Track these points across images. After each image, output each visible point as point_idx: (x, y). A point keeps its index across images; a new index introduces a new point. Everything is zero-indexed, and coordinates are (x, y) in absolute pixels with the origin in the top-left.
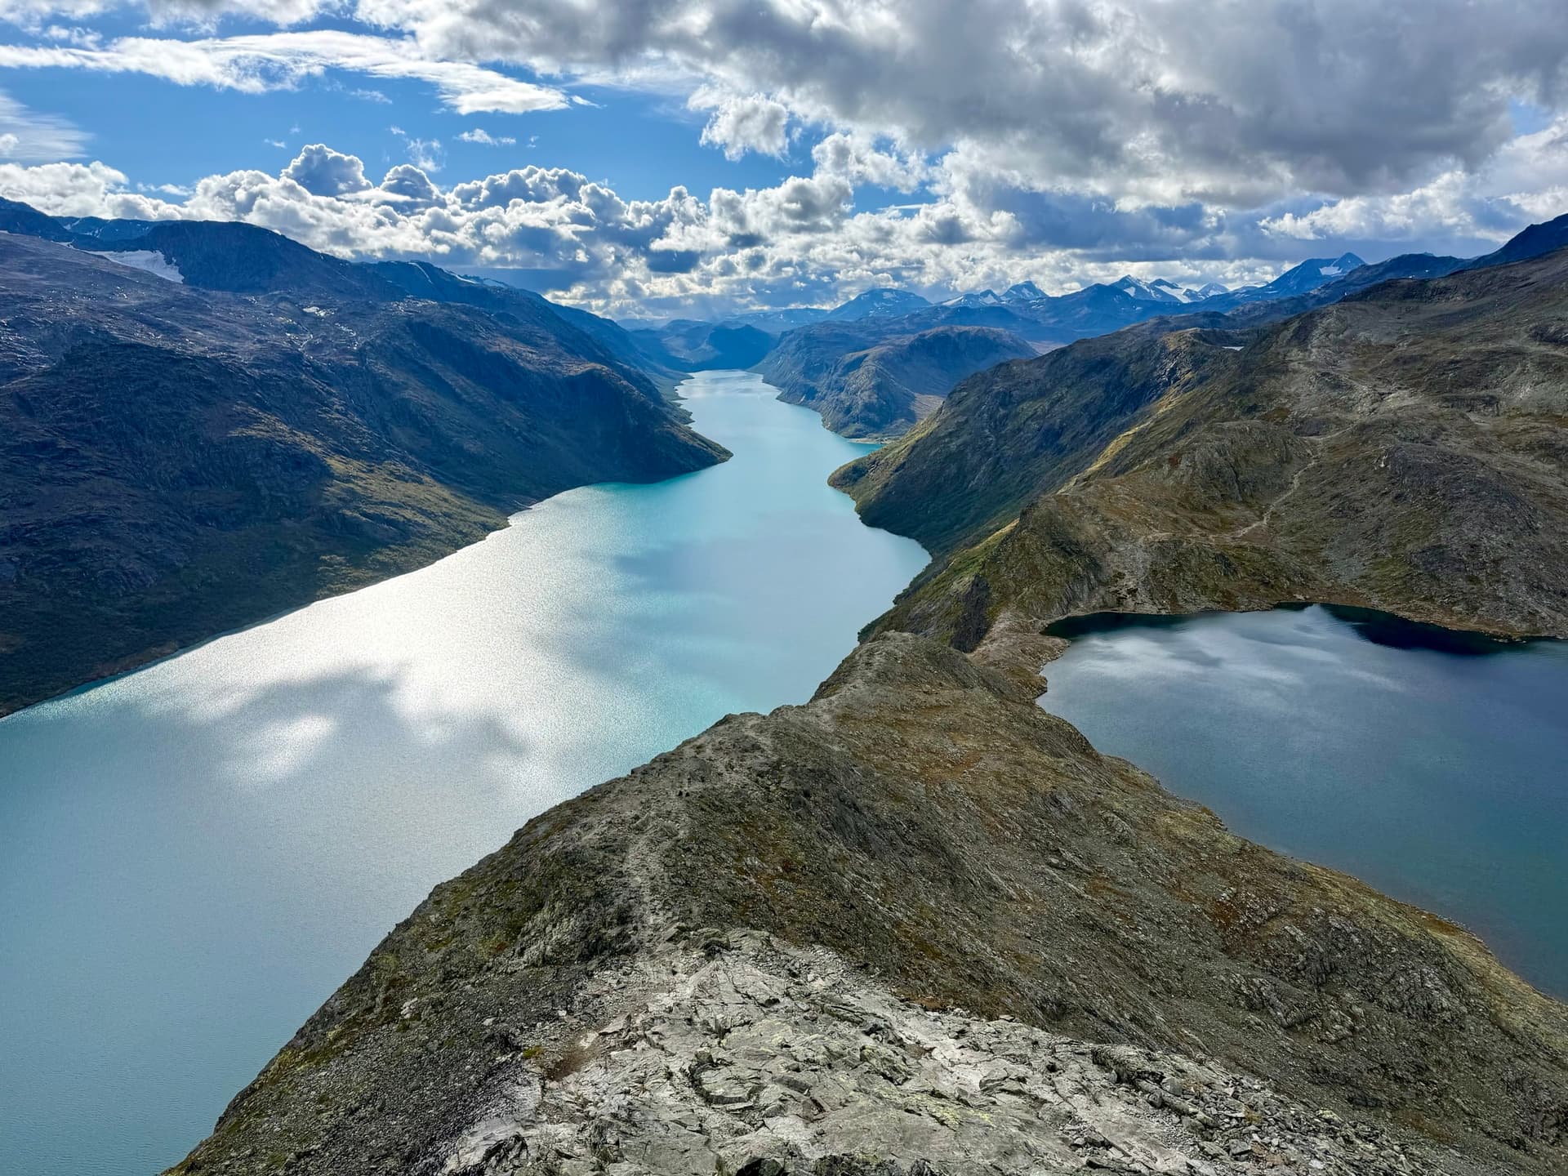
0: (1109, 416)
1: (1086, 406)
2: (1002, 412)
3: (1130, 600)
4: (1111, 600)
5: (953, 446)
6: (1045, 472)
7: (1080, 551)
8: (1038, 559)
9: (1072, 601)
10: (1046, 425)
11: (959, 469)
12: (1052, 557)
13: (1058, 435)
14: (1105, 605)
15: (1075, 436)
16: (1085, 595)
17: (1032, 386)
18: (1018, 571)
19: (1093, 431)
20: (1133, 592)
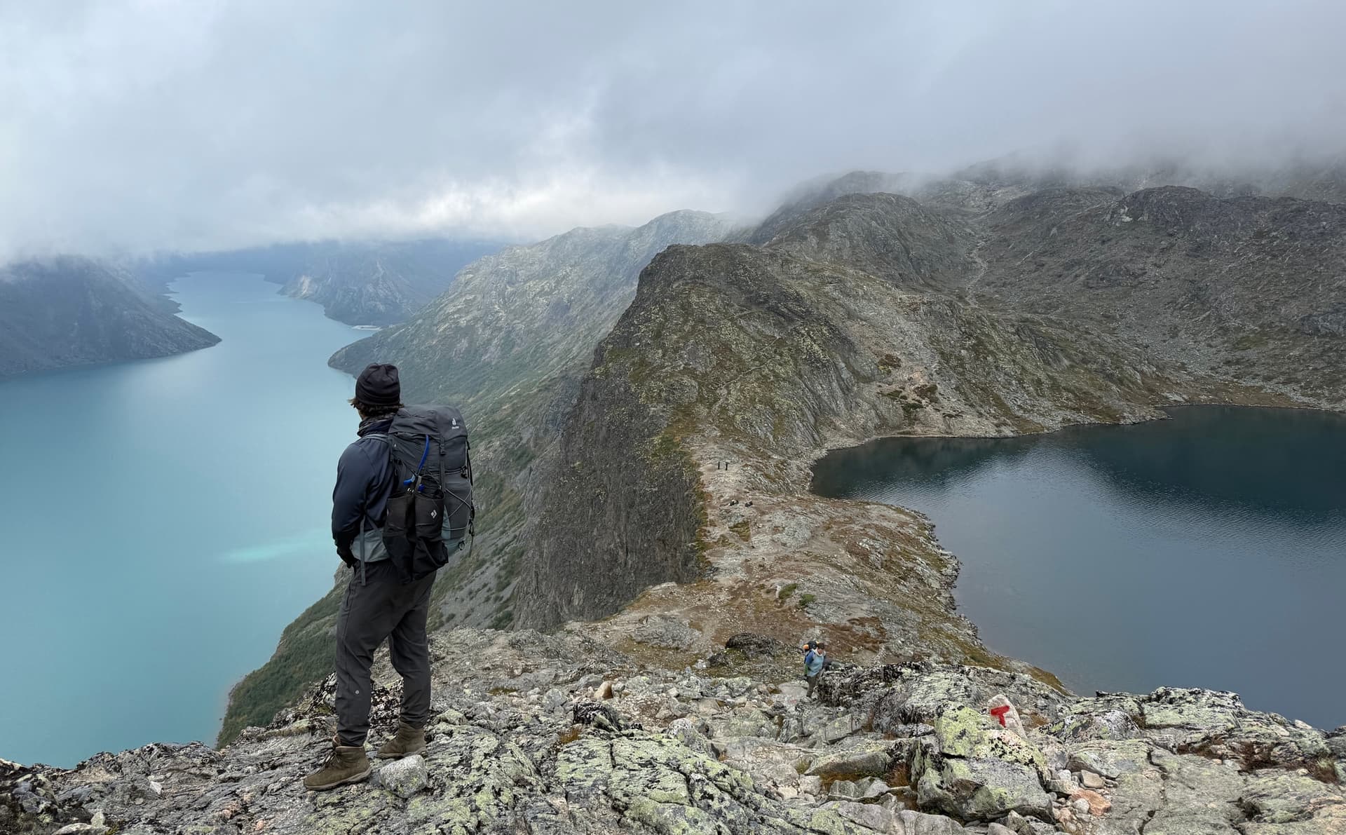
0: (616, 288)
1: (592, 281)
2: (510, 289)
3: (929, 409)
4: (893, 412)
5: (463, 322)
6: (559, 342)
7: (808, 312)
8: (728, 332)
9: (821, 416)
10: (554, 300)
11: (471, 342)
12: (754, 326)
13: (568, 308)
14: (883, 423)
15: (584, 308)
16: (841, 403)
17: (536, 267)
18: (693, 354)
19: (602, 302)
20: (928, 392)
